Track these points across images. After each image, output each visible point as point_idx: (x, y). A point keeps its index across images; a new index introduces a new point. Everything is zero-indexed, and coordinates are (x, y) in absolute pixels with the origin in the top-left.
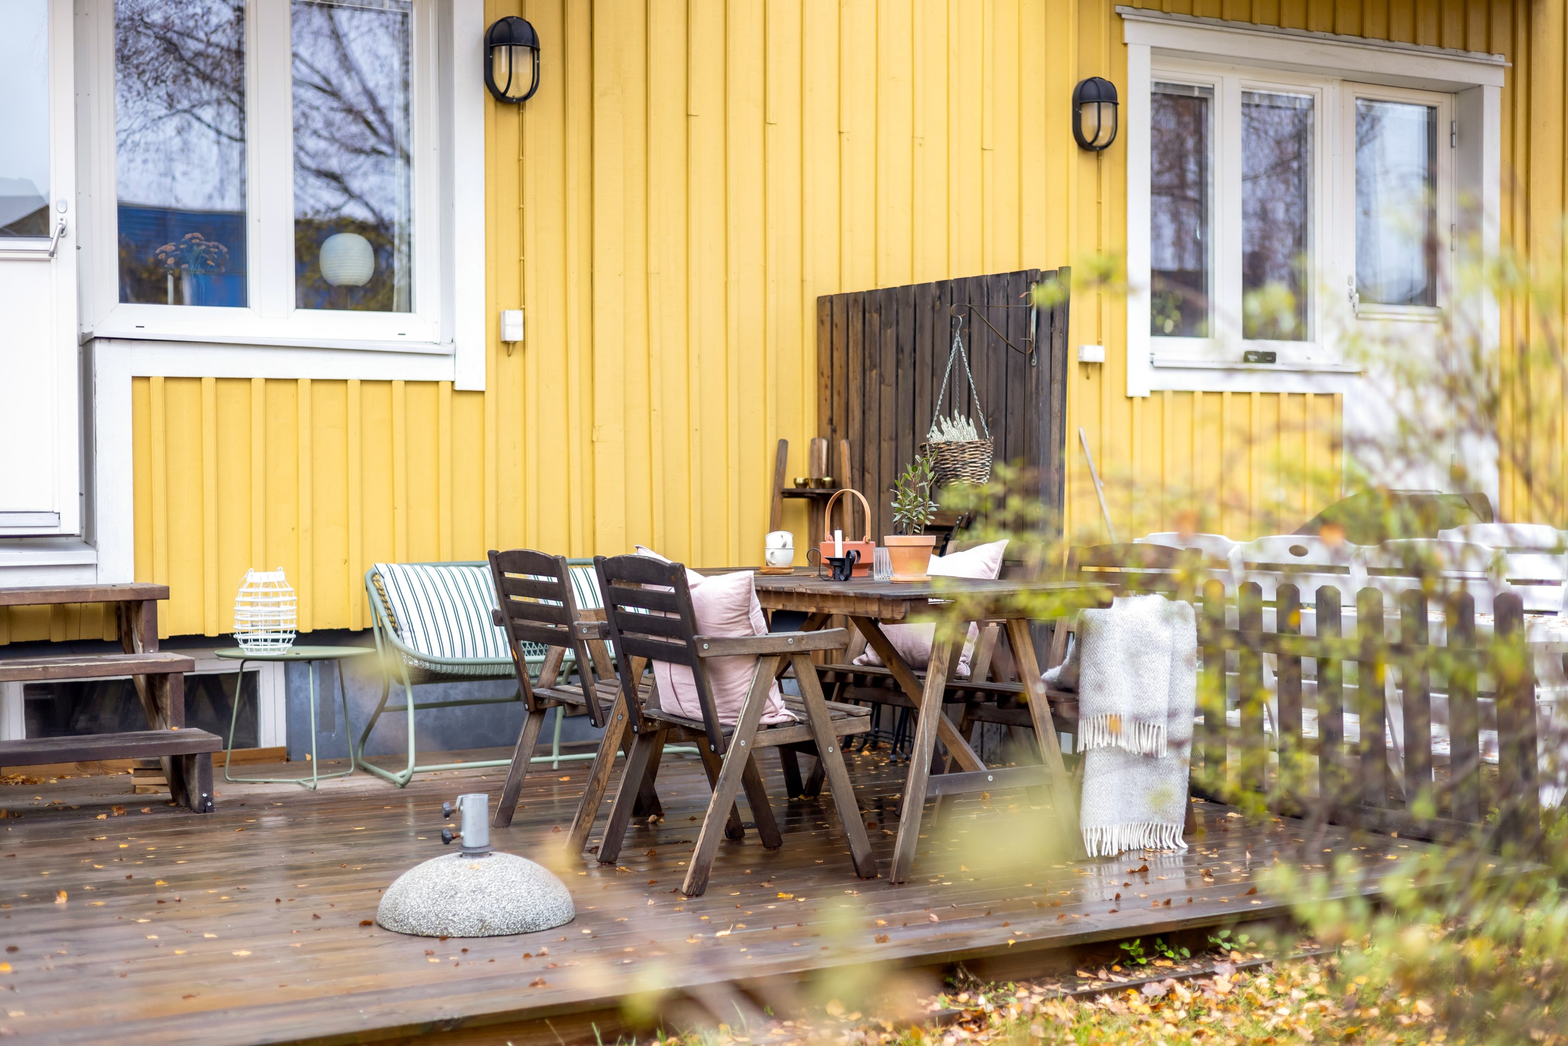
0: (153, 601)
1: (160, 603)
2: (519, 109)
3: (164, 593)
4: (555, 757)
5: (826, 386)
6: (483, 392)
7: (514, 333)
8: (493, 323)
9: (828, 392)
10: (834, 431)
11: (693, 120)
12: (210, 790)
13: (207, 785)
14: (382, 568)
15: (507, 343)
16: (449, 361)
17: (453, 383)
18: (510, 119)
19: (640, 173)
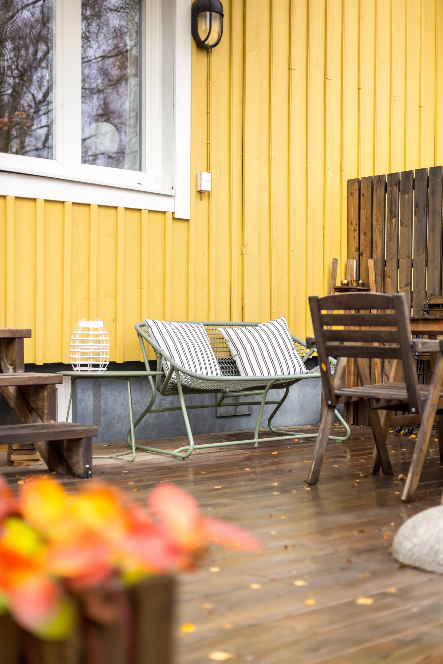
0: (21, 338)
1: (25, 340)
2: (208, 53)
3: (28, 334)
4: (256, 440)
5: (355, 230)
6: (188, 220)
7: (206, 187)
8: (194, 179)
9: (356, 234)
10: (360, 255)
11: (292, 71)
12: (90, 463)
13: (88, 460)
14: (150, 322)
15: (201, 192)
16: (171, 200)
17: (173, 213)
18: (203, 58)
19: (266, 99)
